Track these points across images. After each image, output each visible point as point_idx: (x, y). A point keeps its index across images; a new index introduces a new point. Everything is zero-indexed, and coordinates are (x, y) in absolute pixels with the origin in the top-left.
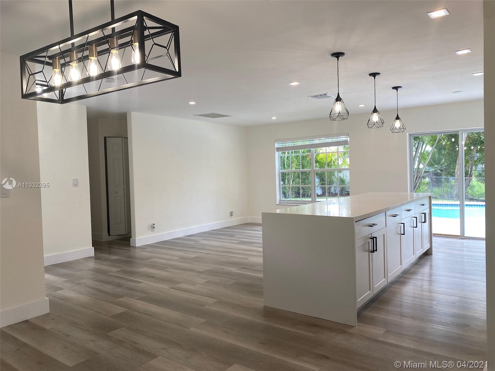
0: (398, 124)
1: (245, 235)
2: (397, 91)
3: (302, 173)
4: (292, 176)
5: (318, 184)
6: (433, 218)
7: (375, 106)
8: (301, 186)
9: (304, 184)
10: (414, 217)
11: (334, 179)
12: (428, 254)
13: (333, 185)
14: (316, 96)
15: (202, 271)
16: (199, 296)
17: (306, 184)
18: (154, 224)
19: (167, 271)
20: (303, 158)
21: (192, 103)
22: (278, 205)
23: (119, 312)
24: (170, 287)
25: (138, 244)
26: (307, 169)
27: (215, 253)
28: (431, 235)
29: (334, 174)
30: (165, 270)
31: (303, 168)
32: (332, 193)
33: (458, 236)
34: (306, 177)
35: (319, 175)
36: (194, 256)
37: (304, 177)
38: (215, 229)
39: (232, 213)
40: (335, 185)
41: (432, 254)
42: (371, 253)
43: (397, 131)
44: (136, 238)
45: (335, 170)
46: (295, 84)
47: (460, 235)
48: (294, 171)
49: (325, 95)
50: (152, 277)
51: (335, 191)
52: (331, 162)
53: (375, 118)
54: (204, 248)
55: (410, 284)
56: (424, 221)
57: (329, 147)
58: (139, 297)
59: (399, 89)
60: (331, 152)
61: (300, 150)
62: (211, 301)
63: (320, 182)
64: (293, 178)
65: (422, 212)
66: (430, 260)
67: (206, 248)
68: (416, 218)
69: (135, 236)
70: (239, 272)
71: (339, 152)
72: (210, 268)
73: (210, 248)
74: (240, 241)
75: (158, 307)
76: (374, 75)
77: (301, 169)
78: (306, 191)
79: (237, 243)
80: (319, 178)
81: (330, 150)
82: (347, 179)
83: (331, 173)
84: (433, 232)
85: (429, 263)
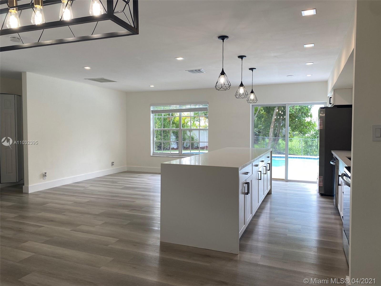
0: (252, 96)
1: (126, 182)
2: (252, 72)
3: (164, 131)
4: (156, 134)
5: (175, 140)
6: (272, 167)
7: (242, 81)
8: (163, 141)
9: (164, 140)
10: (265, 166)
11: (187, 137)
12: (269, 193)
13: (185, 141)
14: (192, 71)
15: (97, 213)
16: (101, 236)
17: (166, 140)
18: (46, 173)
19: (65, 215)
20: (165, 120)
21: (87, 68)
22: (152, 156)
23: (26, 257)
24: (71, 229)
25: (30, 191)
26: (167, 129)
27: (105, 198)
28: (271, 179)
29: (186, 133)
30: (63, 214)
31: (164, 128)
32: (185, 147)
33: (284, 179)
34: (166, 134)
35: (175, 133)
36: (87, 201)
37: (165, 135)
38: (99, 177)
39: (113, 163)
40: (186, 141)
41: (271, 194)
42: (245, 195)
43: (251, 102)
44: (29, 186)
45: (187, 130)
46: (180, 59)
47: (285, 179)
48: (157, 129)
49: (199, 70)
50: (52, 221)
51: (187, 145)
52: (184, 123)
53: (242, 90)
54: (94, 193)
55: (261, 216)
56: (269, 169)
57: (184, 113)
58: (44, 241)
59: (254, 70)
60: (184, 116)
61: (162, 114)
62: (113, 240)
63: (176, 139)
64: (156, 135)
65: (267, 163)
66: (270, 198)
67: (95, 193)
68: (265, 167)
69: (28, 183)
70: (130, 213)
71: (192, 116)
72: (105, 211)
73: (98, 193)
74: (124, 187)
75: (64, 249)
76: (241, 57)
77: (163, 128)
78: (166, 145)
79: (122, 189)
80: (175, 136)
81: (184, 115)
82: (195, 136)
83: (185, 132)
84: (273, 177)
85: (270, 200)
